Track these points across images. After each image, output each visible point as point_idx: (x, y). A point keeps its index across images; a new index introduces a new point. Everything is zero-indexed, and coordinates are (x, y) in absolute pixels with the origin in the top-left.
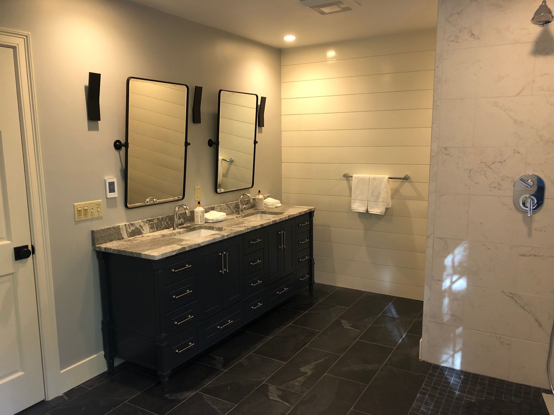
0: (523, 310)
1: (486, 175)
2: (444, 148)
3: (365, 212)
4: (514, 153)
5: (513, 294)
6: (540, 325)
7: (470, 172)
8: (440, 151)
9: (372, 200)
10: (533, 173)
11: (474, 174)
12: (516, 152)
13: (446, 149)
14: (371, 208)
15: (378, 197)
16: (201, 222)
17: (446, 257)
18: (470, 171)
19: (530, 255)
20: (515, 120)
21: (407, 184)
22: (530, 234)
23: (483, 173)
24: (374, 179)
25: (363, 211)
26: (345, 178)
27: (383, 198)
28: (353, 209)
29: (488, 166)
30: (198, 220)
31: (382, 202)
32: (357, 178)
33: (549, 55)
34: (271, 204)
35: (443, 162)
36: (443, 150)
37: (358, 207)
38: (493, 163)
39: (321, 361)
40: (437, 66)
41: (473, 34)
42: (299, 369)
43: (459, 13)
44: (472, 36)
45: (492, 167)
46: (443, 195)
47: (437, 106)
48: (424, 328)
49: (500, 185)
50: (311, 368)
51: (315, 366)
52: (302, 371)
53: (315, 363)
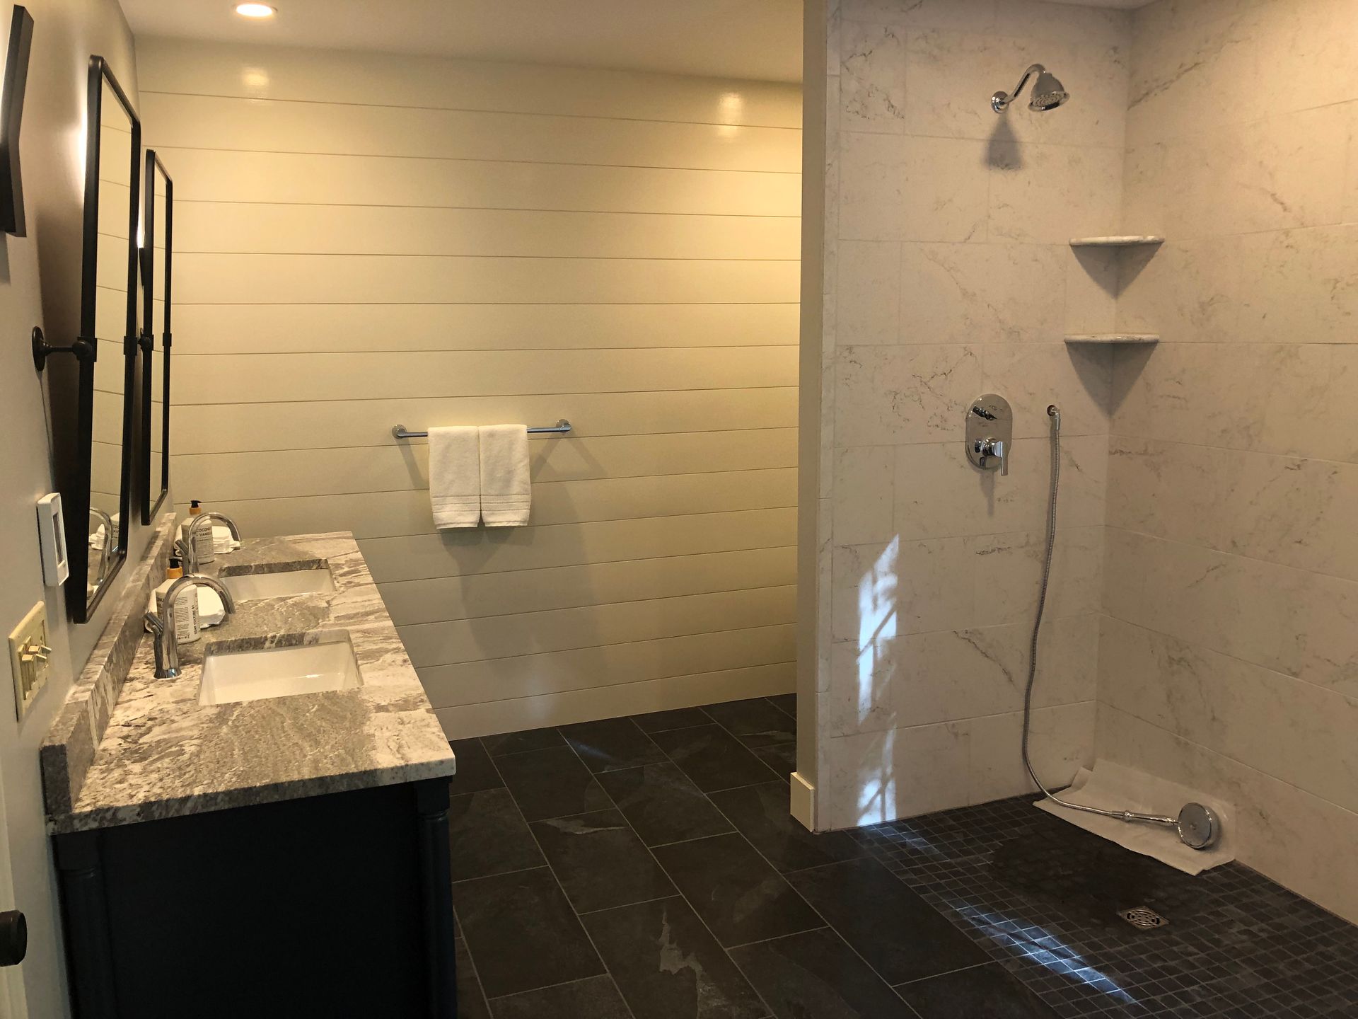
0: (986, 658)
1: (922, 402)
2: (848, 349)
3: (476, 526)
4: (965, 355)
5: (970, 633)
6: (1010, 680)
7: (895, 398)
8: (841, 354)
9: (493, 492)
10: (993, 393)
11: (901, 401)
12: (968, 354)
13: (850, 349)
14: (493, 514)
15: (507, 482)
16: (196, 632)
18: (895, 395)
19: (993, 551)
20: (965, 290)
21: (564, 443)
22: (991, 512)
23: (916, 398)
24: (491, 435)
25: (472, 523)
26: (394, 441)
27: (525, 484)
28: (443, 523)
29: (925, 383)
30: (186, 626)
31: (524, 494)
32: (439, 436)
33: (1010, 169)
34: (223, 541)
35: (846, 379)
36: (846, 354)
37: (455, 515)
38: (932, 377)
39: (666, 928)
40: (829, 165)
41: (892, 106)
42: (661, 970)
43: (867, 54)
44: (890, 108)
45: (932, 384)
46: (847, 451)
47: (832, 252)
48: (821, 756)
49: (944, 420)
50: (677, 953)
51: (674, 946)
52: (674, 971)
53: (664, 938)
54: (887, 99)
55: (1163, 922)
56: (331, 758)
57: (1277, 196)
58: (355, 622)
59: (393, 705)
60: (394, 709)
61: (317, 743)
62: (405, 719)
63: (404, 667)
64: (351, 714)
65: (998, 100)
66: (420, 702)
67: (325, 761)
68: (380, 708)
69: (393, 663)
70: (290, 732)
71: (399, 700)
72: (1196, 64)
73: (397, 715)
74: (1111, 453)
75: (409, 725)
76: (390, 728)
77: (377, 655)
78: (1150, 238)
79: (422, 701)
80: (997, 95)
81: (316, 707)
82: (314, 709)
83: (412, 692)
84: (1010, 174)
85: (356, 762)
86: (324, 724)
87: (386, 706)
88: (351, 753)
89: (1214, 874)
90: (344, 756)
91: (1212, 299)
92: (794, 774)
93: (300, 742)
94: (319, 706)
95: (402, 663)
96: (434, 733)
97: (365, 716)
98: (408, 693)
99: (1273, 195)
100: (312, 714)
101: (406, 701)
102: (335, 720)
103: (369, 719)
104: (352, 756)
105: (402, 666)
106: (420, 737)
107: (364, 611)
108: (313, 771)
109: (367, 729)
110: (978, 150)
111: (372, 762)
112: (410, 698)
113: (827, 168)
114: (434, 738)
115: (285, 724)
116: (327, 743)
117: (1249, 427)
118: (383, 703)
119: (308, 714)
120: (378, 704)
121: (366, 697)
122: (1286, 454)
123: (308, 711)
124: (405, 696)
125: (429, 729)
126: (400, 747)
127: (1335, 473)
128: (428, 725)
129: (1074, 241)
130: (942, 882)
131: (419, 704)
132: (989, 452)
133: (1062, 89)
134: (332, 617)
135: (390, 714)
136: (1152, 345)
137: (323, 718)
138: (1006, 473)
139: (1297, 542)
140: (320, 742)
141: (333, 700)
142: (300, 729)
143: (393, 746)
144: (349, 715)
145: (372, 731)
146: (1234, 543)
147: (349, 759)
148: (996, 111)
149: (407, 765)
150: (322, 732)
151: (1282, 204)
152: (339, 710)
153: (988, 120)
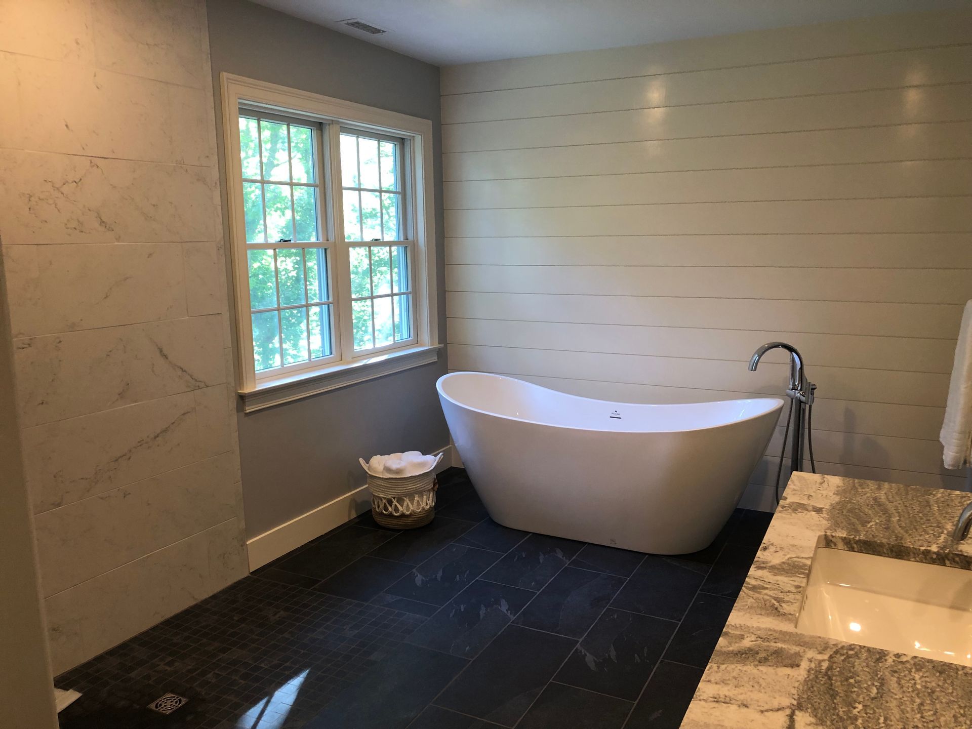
56: (868, 489)
58: (776, 640)
59: (807, 510)
60: (807, 507)
61: (875, 499)
62: (806, 497)
63: (771, 542)
64: (843, 512)
66: (785, 507)
67: (873, 488)
68: (819, 510)
69: (778, 549)
70: (894, 511)
71: (800, 512)
73: (809, 502)
75: (806, 493)
76: (821, 495)
77: (785, 566)
79: (783, 507)
81: (869, 526)
82: (871, 524)
83: (784, 516)
85: (854, 483)
86: (867, 510)
87: (813, 511)
88: (854, 487)
90: (859, 487)
93: (887, 503)
94: (866, 526)
95: (771, 546)
96: (794, 485)
97: (833, 507)
98: (788, 516)
100: (873, 520)
101: (795, 510)
102: (857, 511)
103: (832, 505)
104: (854, 486)
105: (772, 544)
106: (805, 485)
107: (745, 668)
108: (882, 485)
109: (837, 499)
111: (843, 480)
112: (791, 512)
114: (797, 482)
115: (898, 518)
116: (868, 497)
118: (813, 513)
119: (877, 521)
120: (818, 514)
121: (825, 522)
122: (17, 337)
123: (876, 524)
124: (793, 514)
125: (794, 487)
126: (821, 484)
128: (794, 490)
131: (787, 505)
134: (800, 673)
135: (813, 504)
137: (866, 515)
140: (873, 499)
141: (853, 527)
142: (886, 511)
143: (825, 485)
144: (845, 513)
145: (834, 496)
147: (857, 485)
150: (870, 506)
152: (851, 518)
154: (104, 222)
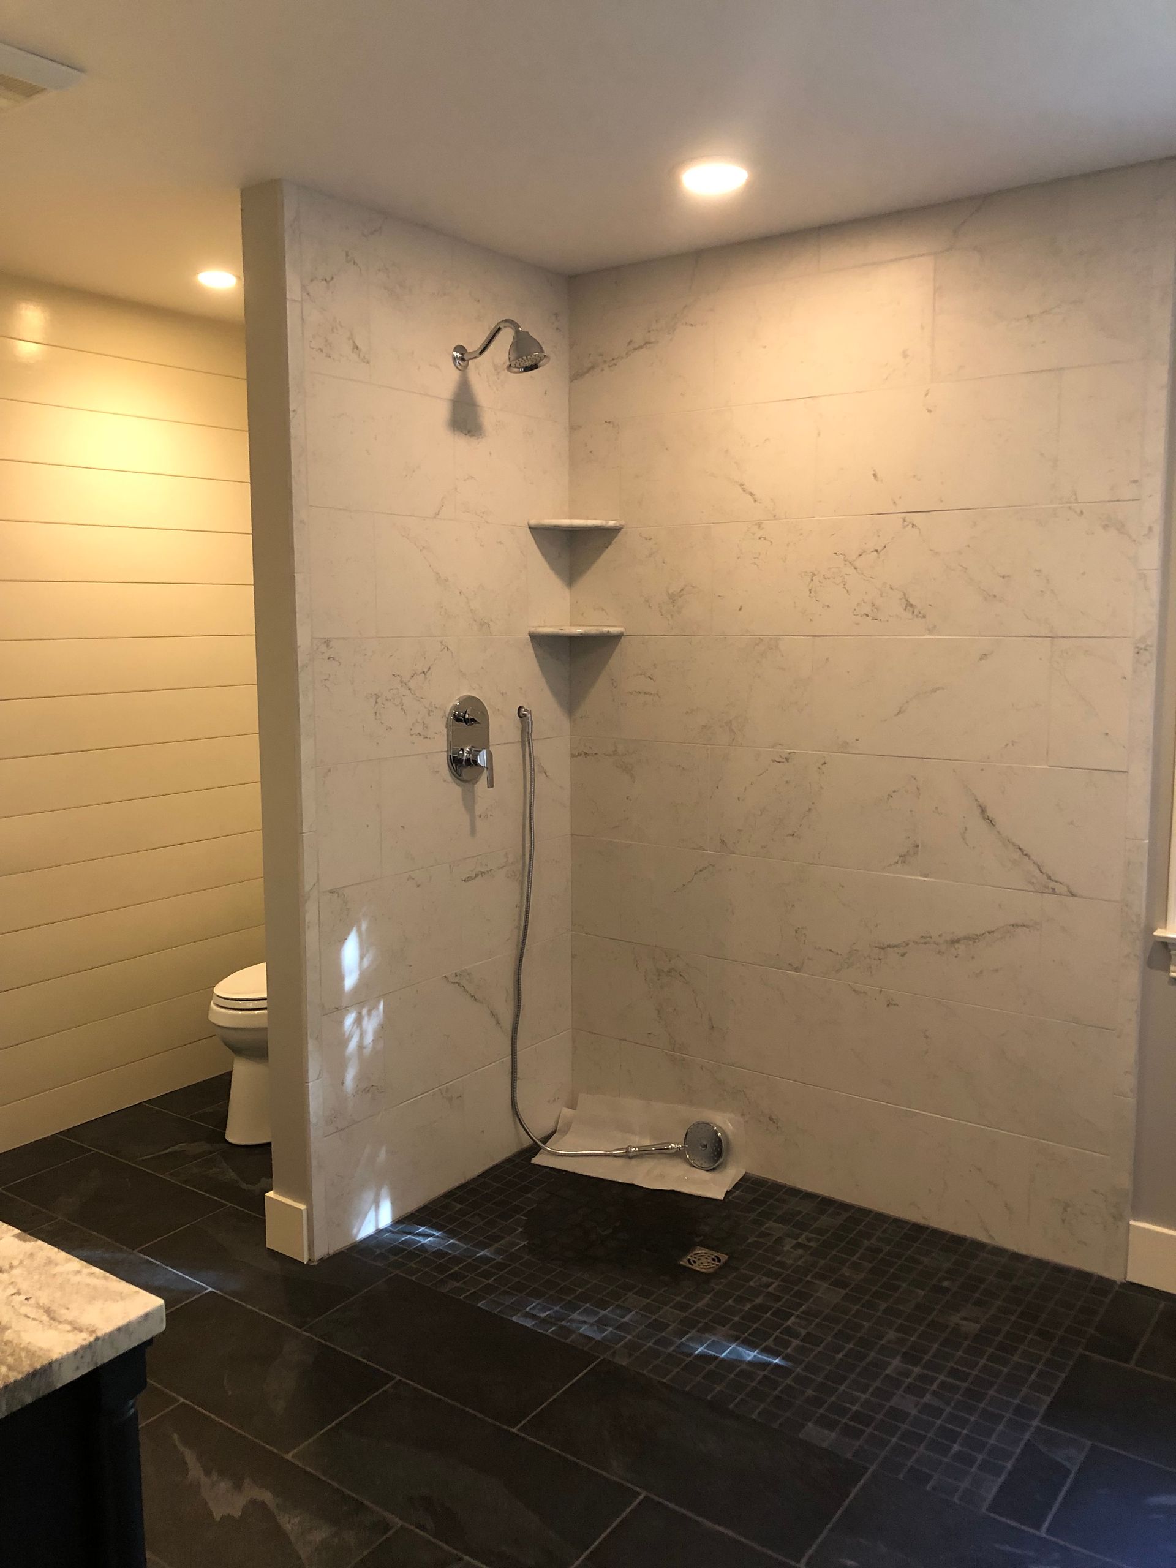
0: (475, 1002)
1: (404, 707)
2: (325, 642)
4: (442, 650)
5: (460, 975)
6: (497, 1022)
7: (377, 702)
8: (317, 649)
10: (469, 694)
11: (383, 706)
12: (444, 648)
13: (327, 642)
17: (346, 939)
18: (377, 698)
19: (477, 875)
20: (438, 574)
22: (473, 831)
23: (397, 701)
29: (406, 684)
33: (473, 435)
35: (325, 680)
36: (323, 648)
38: (412, 677)
39: (190, 1456)
40: (294, 411)
41: (357, 348)
42: (218, 1519)
43: (328, 279)
44: (355, 349)
45: (412, 684)
46: (330, 771)
47: (302, 522)
48: (314, 1163)
49: (425, 726)
50: (224, 1485)
51: (215, 1476)
52: (237, 1514)
53: (195, 1471)
54: (351, 338)
55: (724, 1258)
57: (744, 487)
65: (459, 355)
72: (646, 343)
74: (573, 756)
78: (612, 523)
80: (456, 349)
84: (473, 441)
89: (737, 1193)
91: (682, 590)
92: (270, 1194)
96: (81, 1273)
99: (741, 485)
106: (62, 1285)
110: (441, 411)
113: (291, 414)
114: (88, 1279)
117: (731, 721)
122: (773, 747)
125: (62, 1269)
126: (48, 1311)
127: (825, 763)
128: (52, 1262)
129: (533, 522)
130: (491, 1281)
132: (472, 763)
133: (542, 351)
136: (618, 637)
138: (491, 785)
139: (790, 835)
146: (723, 842)
148: (457, 368)
149: (97, 1339)
151: (751, 494)
153: (450, 376)
154: (911, 605)
